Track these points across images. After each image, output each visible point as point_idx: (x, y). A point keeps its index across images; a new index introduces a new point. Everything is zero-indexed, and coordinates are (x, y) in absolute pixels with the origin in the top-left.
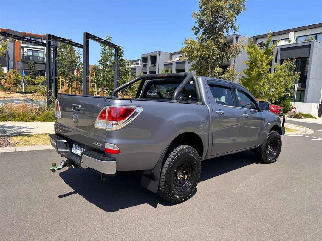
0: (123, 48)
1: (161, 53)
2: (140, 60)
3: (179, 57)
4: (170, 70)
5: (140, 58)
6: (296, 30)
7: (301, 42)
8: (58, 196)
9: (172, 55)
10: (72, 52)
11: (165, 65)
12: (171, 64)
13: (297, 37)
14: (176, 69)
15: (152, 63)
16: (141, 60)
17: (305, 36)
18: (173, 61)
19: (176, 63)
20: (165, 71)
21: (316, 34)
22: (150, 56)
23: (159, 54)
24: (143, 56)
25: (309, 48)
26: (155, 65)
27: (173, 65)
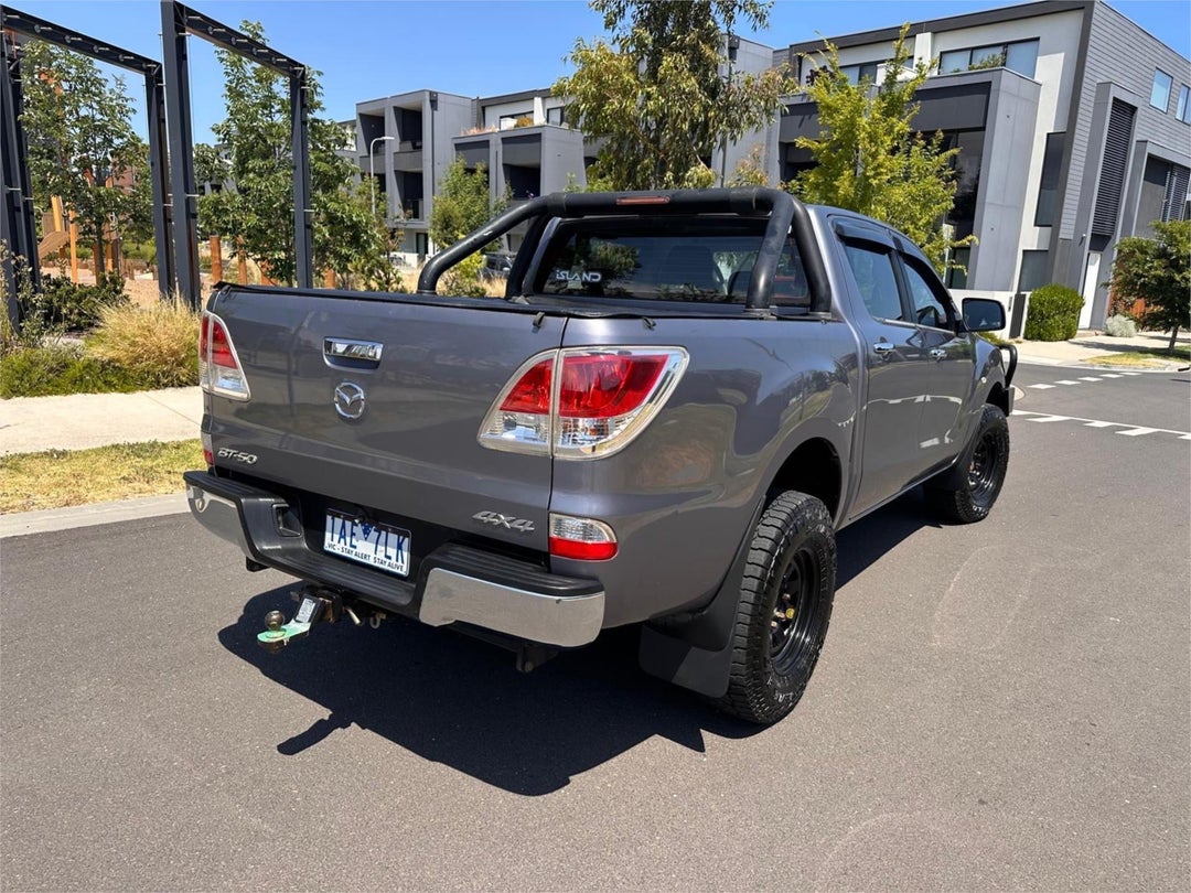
0: (320, 73)
1: (440, 98)
2: (353, 124)
3: (512, 116)
4: (480, 167)
5: (354, 116)
6: (938, 28)
7: (958, 71)
8: (275, 745)
9: (484, 108)
10: (89, 87)
11: (459, 147)
12: (485, 144)
13: (942, 53)
14: (504, 165)
15: (404, 138)
16: (359, 124)
17: (969, 52)
18: (488, 131)
19: (505, 141)
20: (461, 171)
21: (1006, 45)
22: (396, 108)
23: (434, 103)
24: (365, 110)
25: (985, 96)
26: (418, 148)
27: (492, 150)
